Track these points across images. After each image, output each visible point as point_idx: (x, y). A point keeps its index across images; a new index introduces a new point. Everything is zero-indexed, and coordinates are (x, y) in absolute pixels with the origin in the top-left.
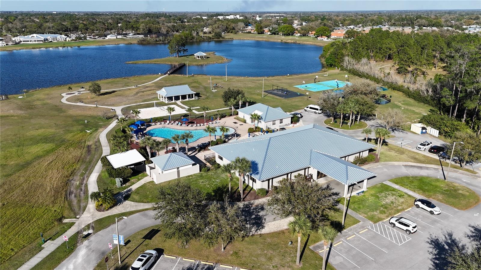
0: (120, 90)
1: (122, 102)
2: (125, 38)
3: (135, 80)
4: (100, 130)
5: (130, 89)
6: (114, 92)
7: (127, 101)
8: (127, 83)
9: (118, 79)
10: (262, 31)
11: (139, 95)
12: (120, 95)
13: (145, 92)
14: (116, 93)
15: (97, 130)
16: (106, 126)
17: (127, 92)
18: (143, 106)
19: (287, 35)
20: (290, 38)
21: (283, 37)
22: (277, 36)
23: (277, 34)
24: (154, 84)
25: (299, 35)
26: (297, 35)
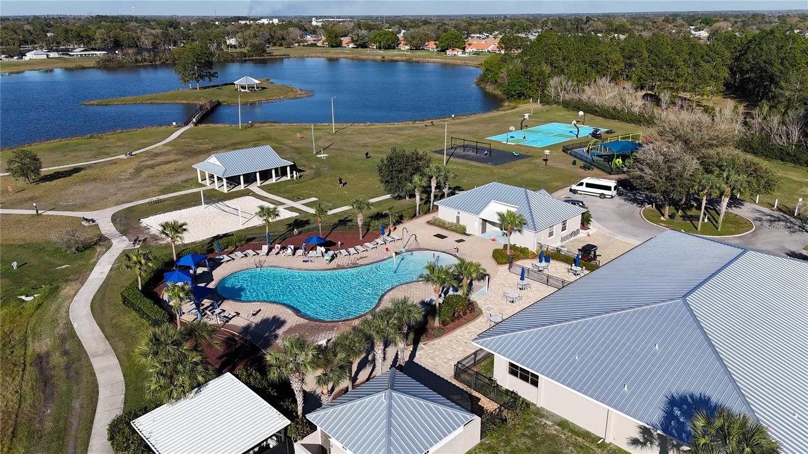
0: (89, 166)
1: (107, 198)
2: (67, 57)
3: (120, 140)
4: (67, 290)
5: (115, 163)
6: (77, 170)
7: (120, 194)
8: (103, 148)
9: (74, 140)
10: (338, 42)
11: (145, 174)
12: (95, 179)
13: (157, 168)
14: (82, 172)
15: (54, 291)
16: (81, 276)
17: (113, 171)
18: (169, 205)
19: (386, 49)
20: (395, 52)
21: (382, 52)
22: (368, 51)
23: (366, 47)
24: (170, 148)
25: (407, 47)
26: (404, 48)
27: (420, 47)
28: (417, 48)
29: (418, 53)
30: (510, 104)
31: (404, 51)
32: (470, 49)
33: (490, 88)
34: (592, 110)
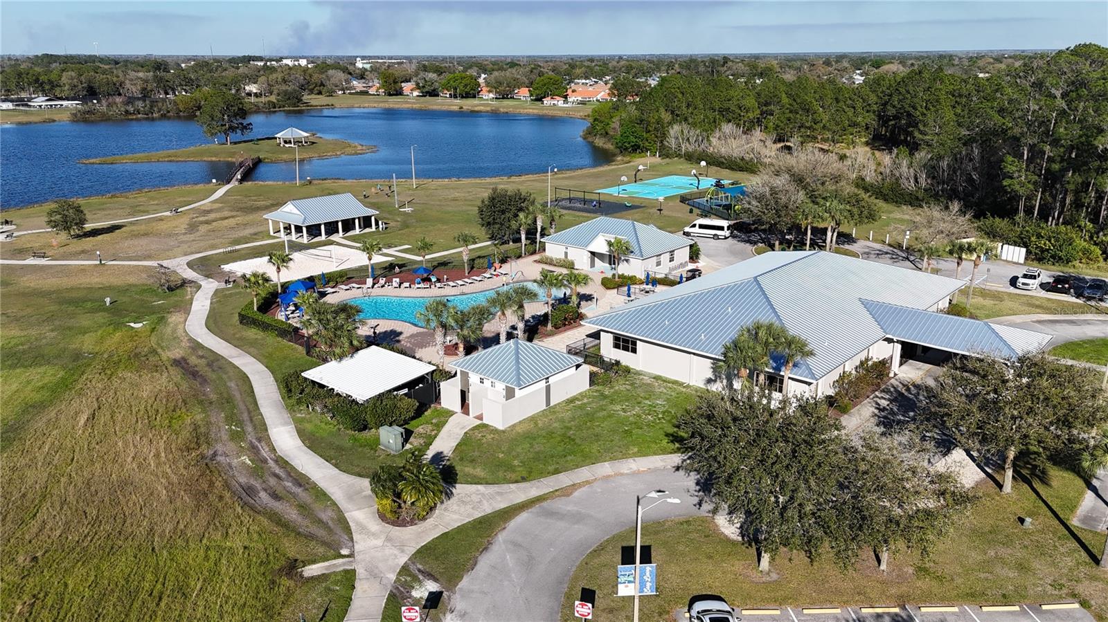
0: (131, 223)
2: (26, 108)
3: (152, 198)
5: (161, 219)
8: (137, 206)
10: (398, 89)
11: (202, 229)
12: (145, 235)
13: (214, 224)
15: (162, 319)
17: (162, 226)
18: (247, 254)
19: (463, 97)
20: (475, 102)
21: (458, 101)
22: (439, 100)
23: (437, 95)
24: (221, 205)
25: (491, 95)
26: (487, 96)
27: (507, 95)
28: (504, 96)
29: (506, 102)
30: (625, 159)
31: (487, 100)
32: (574, 98)
33: (599, 142)
34: (716, 162)
